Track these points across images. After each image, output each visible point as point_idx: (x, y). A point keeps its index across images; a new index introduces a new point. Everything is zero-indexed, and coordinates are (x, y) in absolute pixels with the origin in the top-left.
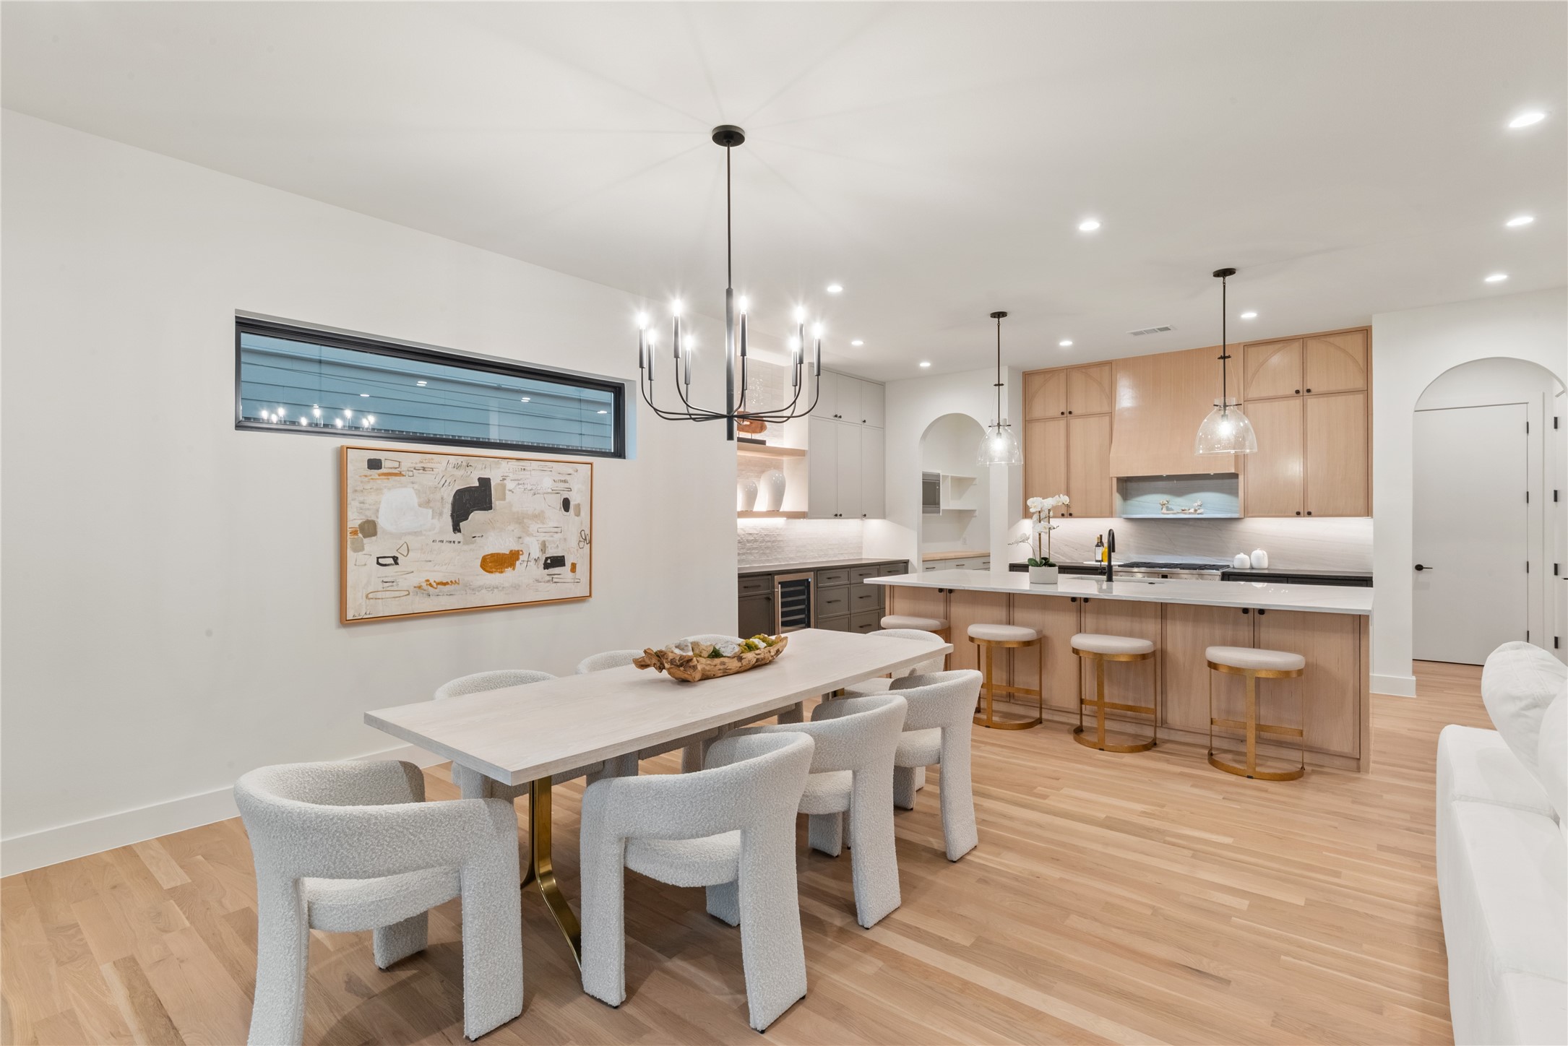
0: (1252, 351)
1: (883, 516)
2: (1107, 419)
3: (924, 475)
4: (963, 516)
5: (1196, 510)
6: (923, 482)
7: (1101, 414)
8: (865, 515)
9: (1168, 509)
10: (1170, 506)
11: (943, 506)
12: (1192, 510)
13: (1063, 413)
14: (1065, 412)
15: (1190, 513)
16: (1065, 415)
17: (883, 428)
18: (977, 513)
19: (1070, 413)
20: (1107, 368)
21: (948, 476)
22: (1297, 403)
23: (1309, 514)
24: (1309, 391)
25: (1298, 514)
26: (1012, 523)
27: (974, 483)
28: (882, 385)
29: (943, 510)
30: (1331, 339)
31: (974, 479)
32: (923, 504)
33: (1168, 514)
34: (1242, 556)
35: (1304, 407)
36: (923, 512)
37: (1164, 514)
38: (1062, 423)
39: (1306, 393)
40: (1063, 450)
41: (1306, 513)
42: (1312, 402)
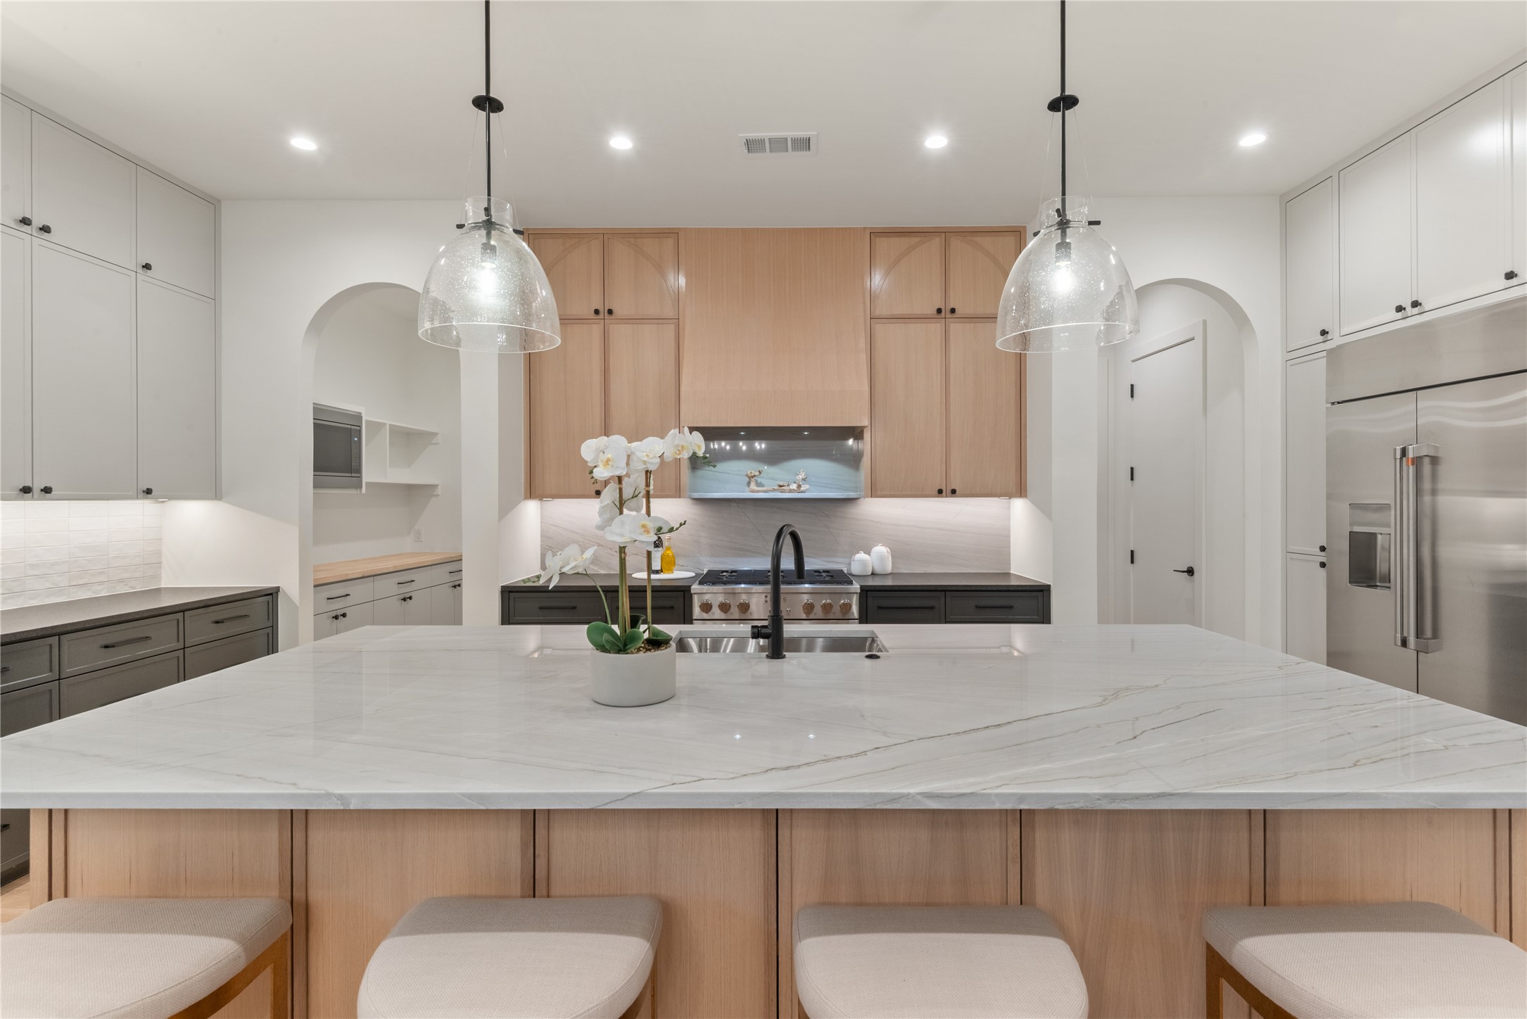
0: (882, 243)
1: (213, 490)
2: (670, 329)
3: (317, 409)
4: (413, 494)
5: (799, 486)
6: (315, 424)
7: (659, 320)
8: (149, 491)
9: (759, 485)
10: (759, 480)
11: (370, 473)
12: (794, 486)
13: (597, 312)
14: (601, 310)
15: (791, 491)
16: (601, 316)
17: (215, 299)
18: (439, 491)
19: (610, 312)
20: (670, 242)
21: (384, 425)
22: (936, 328)
23: (954, 492)
24: (953, 311)
25: (940, 492)
26: (506, 508)
27: (434, 441)
28: (211, 203)
29: (366, 483)
30: (979, 239)
31: (435, 434)
32: (315, 470)
33: (758, 492)
34: (861, 556)
35: (946, 332)
36: (315, 487)
37: (753, 491)
38: (596, 329)
39: (949, 315)
40: (597, 378)
41: (949, 491)
42: (956, 328)
